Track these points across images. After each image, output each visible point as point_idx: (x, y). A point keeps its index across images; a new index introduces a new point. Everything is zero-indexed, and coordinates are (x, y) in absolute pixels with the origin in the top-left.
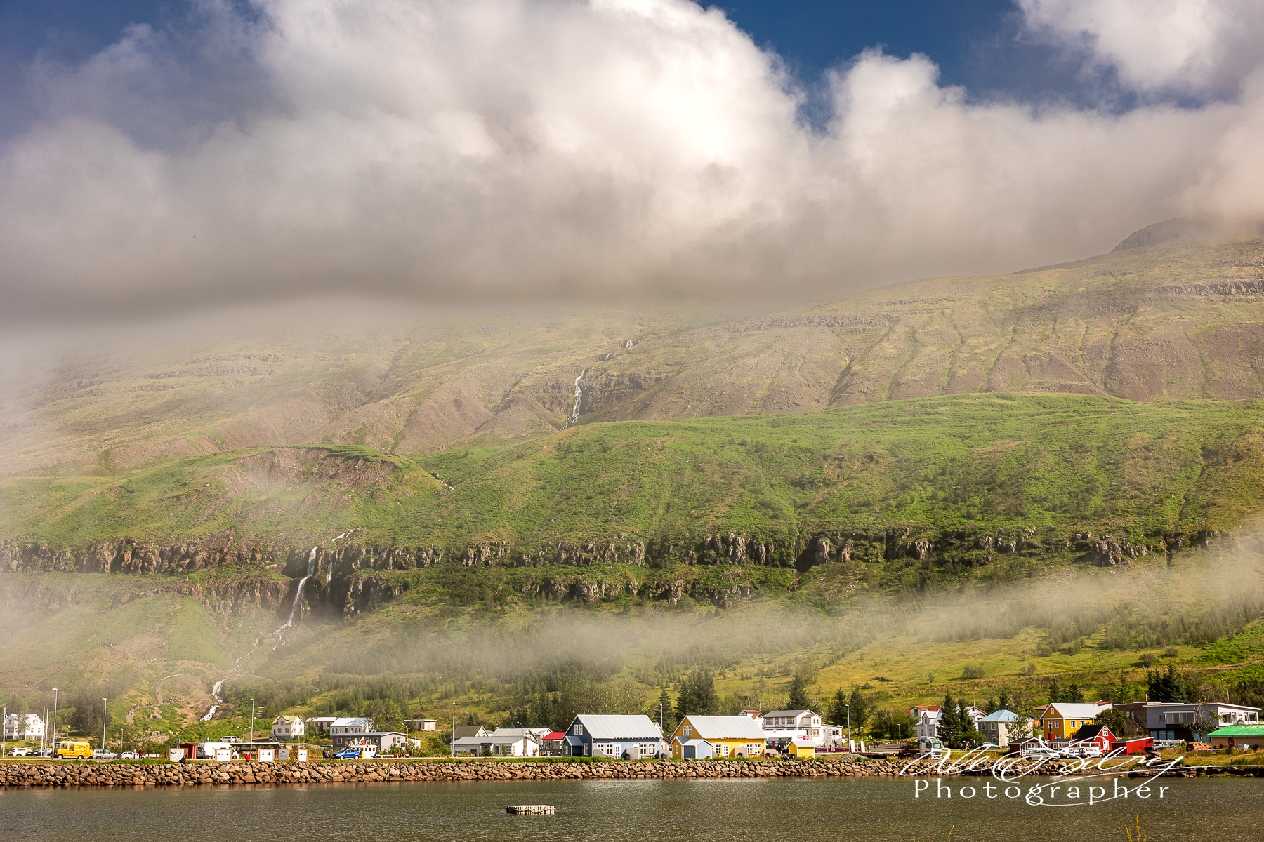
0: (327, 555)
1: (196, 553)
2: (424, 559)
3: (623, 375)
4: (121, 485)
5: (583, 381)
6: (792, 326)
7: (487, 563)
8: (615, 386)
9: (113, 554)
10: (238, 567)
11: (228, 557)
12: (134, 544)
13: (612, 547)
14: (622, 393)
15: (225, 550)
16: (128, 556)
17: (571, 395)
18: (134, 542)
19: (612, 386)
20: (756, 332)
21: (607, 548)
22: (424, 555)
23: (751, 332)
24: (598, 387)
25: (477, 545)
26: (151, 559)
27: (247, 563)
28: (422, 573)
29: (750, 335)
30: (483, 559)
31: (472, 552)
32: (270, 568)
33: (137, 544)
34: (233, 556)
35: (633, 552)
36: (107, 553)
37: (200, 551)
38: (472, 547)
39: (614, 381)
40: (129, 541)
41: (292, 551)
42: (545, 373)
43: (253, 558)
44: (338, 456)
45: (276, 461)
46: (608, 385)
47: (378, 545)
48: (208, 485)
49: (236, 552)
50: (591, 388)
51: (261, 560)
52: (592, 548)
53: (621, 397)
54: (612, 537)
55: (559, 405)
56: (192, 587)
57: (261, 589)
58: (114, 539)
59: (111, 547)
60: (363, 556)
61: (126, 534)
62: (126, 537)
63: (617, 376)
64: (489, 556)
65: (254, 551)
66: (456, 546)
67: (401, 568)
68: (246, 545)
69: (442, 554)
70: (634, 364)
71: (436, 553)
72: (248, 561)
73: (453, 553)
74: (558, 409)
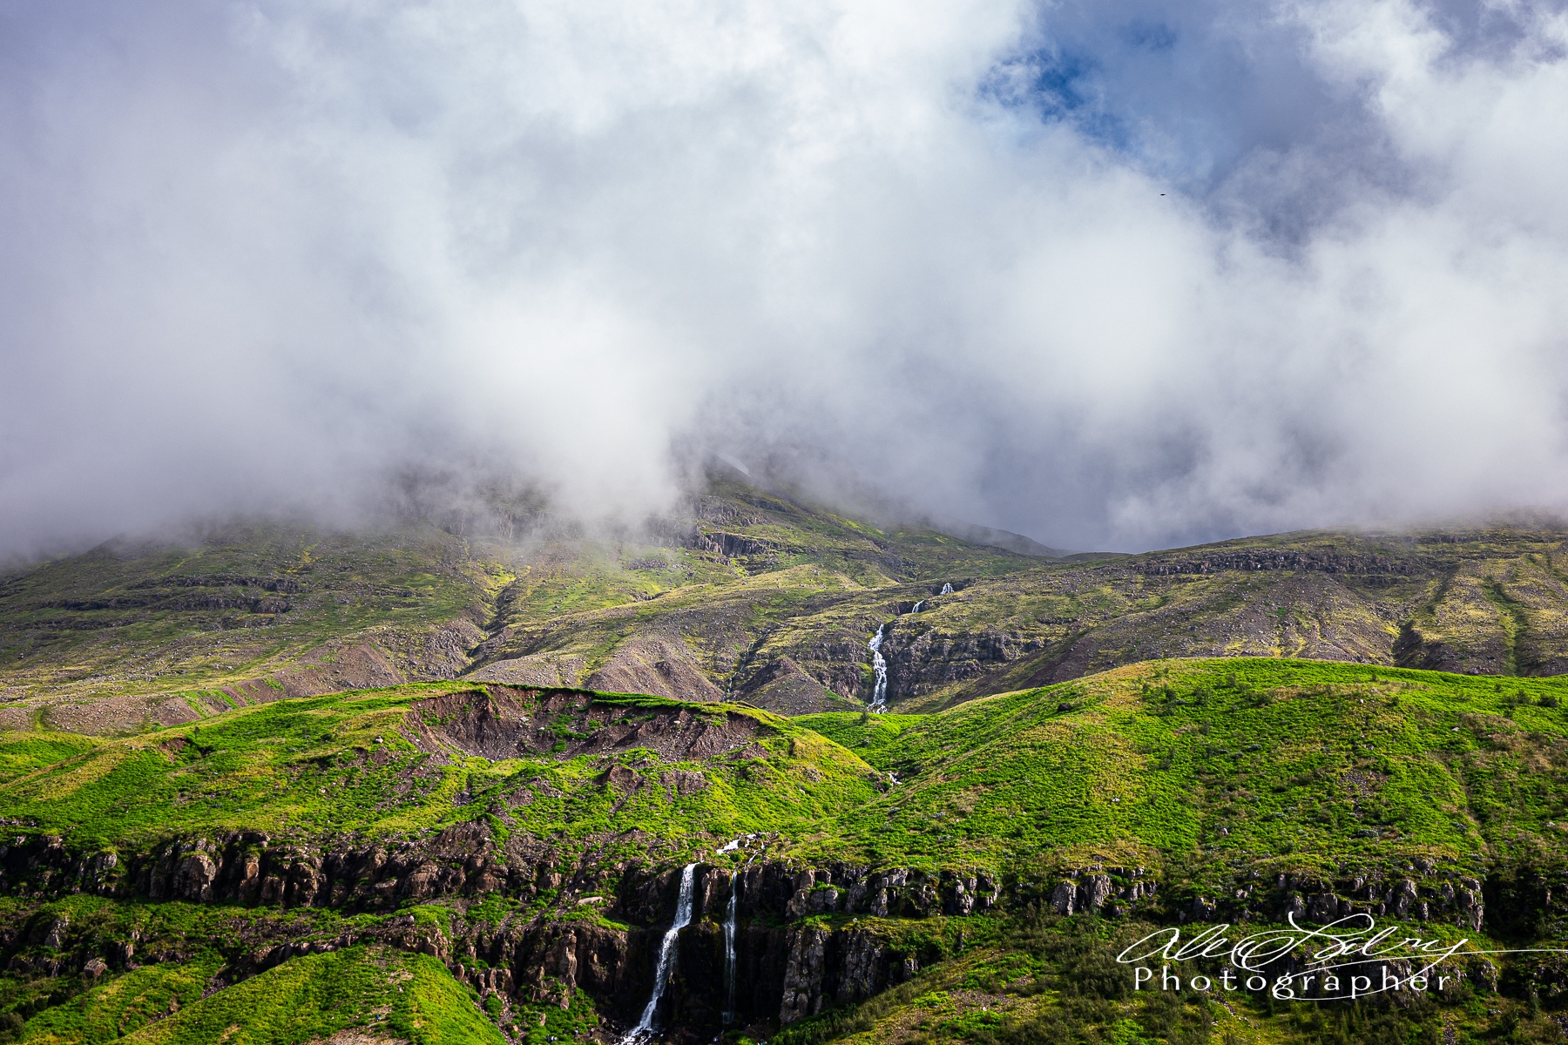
0: (723, 880)
1: (413, 866)
2: (960, 896)
3: (964, 635)
4: (182, 735)
5: (887, 643)
6: (1261, 569)
7: (1108, 912)
8: (950, 653)
9: (217, 863)
10: (512, 899)
11: (487, 877)
12: (265, 844)
13: (1412, 887)
14: (968, 665)
15: (479, 863)
16: (252, 866)
17: (866, 666)
18: (265, 839)
19: (946, 654)
20: (1195, 576)
21: (1400, 888)
22: (961, 888)
23: (1184, 576)
24: (919, 653)
25: (1079, 871)
26: (308, 875)
27: (530, 891)
28: (964, 925)
29: (1184, 580)
30: (1100, 901)
31: (1073, 886)
32: (589, 903)
33: (270, 844)
34: (498, 877)
35: (1461, 899)
36: (205, 860)
37: (421, 863)
38: (1069, 876)
39: (948, 644)
40: (252, 838)
41: (632, 869)
42: (812, 627)
43: (543, 881)
44: (615, 706)
45: (491, 710)
46: (935, 651)
47: (841, 864)
48: (381, 740)
49: (505, 868)
50: (906, 655)
51: (561, 888)
52: (1366, 887)
53: (966, 672)
54: (1406, 868)
55: (847, 683)
56: (426, 934)
57: (577, 948)
58: (217, 833)
59: (213, 848)
60: (810, 887)
61: (239, 823)
62: (242, 830)
63: (953, 637)
64: (1111, 897)
65: (542, 868)
66: (1026, 871)
67: (910, 913)
68: (523, 855)
69: (998, 887)
70: (980, 619)
71: (983, 884)
72: (533, 888)
73: (1026, 887)
74: (847, 689)
